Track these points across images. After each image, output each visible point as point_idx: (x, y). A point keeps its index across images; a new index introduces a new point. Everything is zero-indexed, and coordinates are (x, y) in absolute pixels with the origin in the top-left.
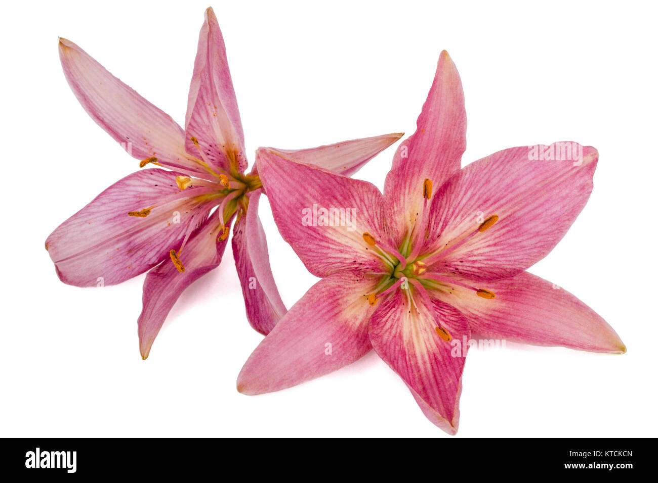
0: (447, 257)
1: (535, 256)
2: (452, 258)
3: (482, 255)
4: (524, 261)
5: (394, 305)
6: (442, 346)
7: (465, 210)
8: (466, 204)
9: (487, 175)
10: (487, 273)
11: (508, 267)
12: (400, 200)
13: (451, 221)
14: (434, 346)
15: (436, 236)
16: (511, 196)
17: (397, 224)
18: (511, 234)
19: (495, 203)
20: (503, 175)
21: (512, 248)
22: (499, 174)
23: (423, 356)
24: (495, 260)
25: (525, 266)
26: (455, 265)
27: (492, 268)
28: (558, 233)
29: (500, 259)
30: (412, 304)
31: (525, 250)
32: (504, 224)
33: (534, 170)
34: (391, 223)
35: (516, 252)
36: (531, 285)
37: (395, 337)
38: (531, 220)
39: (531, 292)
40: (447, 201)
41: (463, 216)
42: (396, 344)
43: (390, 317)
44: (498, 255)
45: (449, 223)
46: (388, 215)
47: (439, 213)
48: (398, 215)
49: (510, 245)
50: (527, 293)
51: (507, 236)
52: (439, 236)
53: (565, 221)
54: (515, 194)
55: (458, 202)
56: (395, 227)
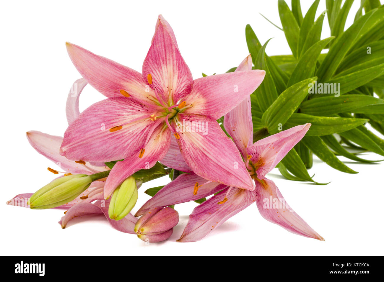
0: (146, 114)
1: (99, 105)
2: (143, 114)
3: (127, 112)
4: (106, 104)
5: (179, 95)
6: (159, 67)
7: (131, 136)
8: (129, 139)
9: (115, 151)
10: (127, 101)
11: (115, 102)
12: (161, 148)
13: (139, 132)
14: (163, 68)
15: (149, 126)
16: (106, 138)
17: (167, 137)
18: (109, 119)
19: (114, 137)
20: (106, 149)
21: (111, 112)
22: (109, 151)
23: (170, 63)
24: (121, 107)
25: (106, 101)
26: (143, 109)
27: (124, 104)
28: (85, 114)
29: (119, 107)
30: (170, 93)
31: (104, 109)
32: (112, 125)
33: (91, 149)
34: (169, 138)
35: (109, 109)
36: (105, 89)
37: (181, 78)
38: (97, 123)
39: (106, 86)
40: (139, 143)
41: (133, 133)
42: (181, 73)
43: (182, 89)
44: (119, 109)
45: (140, 131)
46: (169, 142)
47: (145, 138)
48: (164, 141)
49: (111, 113)
50: (108, 86)
51: (112, 118)
52: (148, 126)
53: (80, 120)
54: (102, 139)
55: (133, 141)
56: (168, 136)
